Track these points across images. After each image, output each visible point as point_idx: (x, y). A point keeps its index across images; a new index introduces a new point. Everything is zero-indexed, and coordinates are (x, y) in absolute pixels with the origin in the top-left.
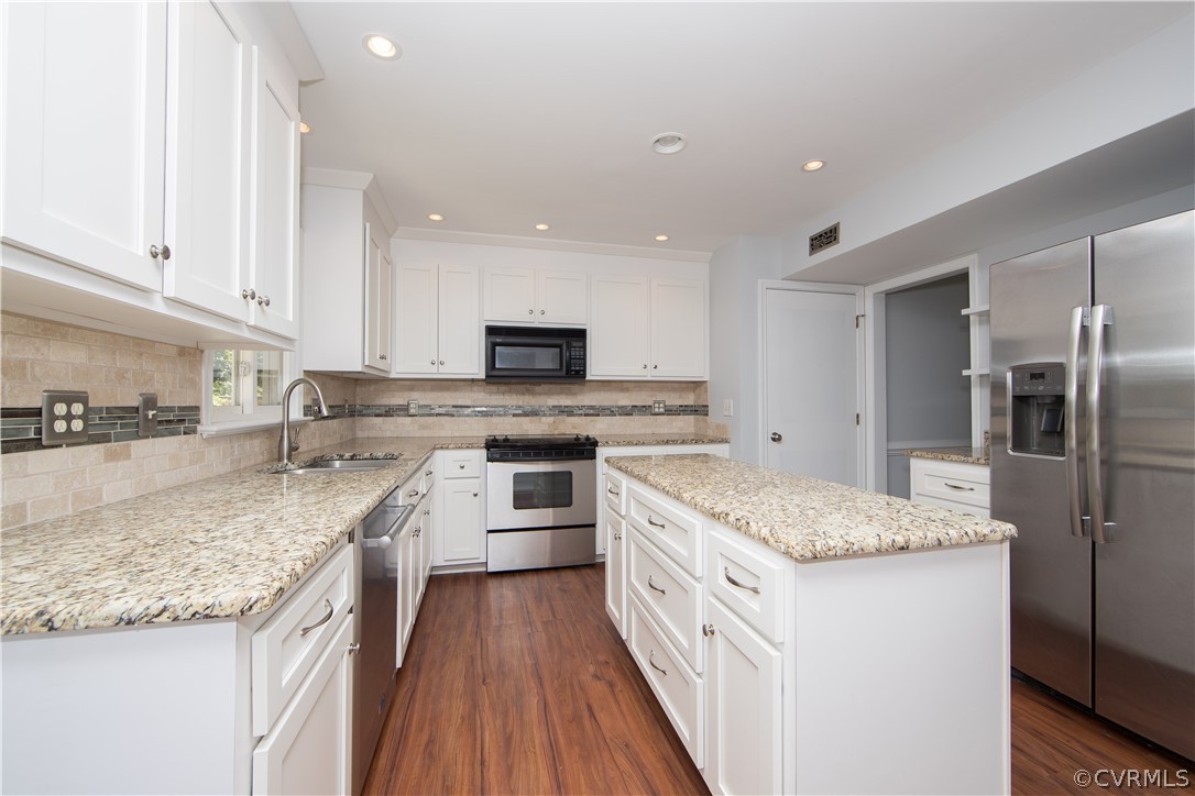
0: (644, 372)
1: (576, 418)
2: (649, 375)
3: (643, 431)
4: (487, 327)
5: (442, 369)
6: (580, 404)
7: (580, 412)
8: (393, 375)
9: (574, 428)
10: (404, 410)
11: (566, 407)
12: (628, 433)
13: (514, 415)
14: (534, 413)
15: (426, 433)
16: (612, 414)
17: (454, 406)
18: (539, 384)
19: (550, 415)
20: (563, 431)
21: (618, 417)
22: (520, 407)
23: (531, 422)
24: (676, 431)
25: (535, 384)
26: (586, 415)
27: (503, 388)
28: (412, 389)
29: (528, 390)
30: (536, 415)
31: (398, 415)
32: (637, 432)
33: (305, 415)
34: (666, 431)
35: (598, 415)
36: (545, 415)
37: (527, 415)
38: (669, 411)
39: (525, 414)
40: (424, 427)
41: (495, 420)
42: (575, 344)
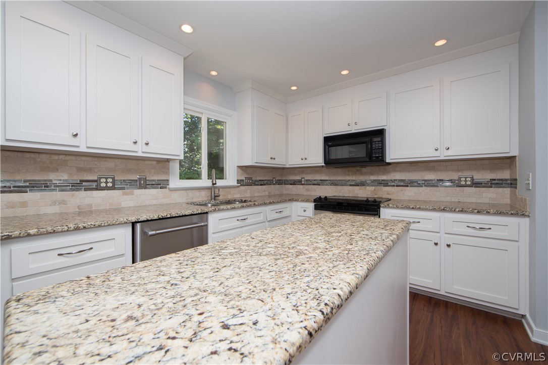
0: (437, 153)
1: (390, 188)
2: (443, 155)
3: (448, 199)
4: (324, 137)
5: (306, 162)
6: (393, 178)
7: (393, 184)
8: (288, 166)
9: (388, 194)
10: (299, 182)
11: (383, 180)
12: (433, 199)
13: (351, 185)
14: (362, 184)
15: (308, 193)
16: (419, 185)
17: (321, 180)
18: (365, 166)
19: (372, 186)
20: (380, 196)
21: (424, 188)
22: (354, 180)
23: (360, 189)
24: (486, 201)
25: (362, 166)
26: (397, 186)
27: (344, 170)
28: (303, 172)
29: (358, 171)
30: (364, 185)
31: (298, 184)
32: (442, 199)
33: (238, 183)
34: (474, 200)
35: (407, 186)
36: (369, 185)
37: (358, 185)
38: (476, 184)
39: (357, 185)
40: (308, 190)
41: (339, 188)
42: (375, 139)
